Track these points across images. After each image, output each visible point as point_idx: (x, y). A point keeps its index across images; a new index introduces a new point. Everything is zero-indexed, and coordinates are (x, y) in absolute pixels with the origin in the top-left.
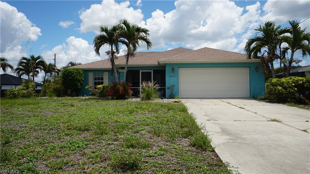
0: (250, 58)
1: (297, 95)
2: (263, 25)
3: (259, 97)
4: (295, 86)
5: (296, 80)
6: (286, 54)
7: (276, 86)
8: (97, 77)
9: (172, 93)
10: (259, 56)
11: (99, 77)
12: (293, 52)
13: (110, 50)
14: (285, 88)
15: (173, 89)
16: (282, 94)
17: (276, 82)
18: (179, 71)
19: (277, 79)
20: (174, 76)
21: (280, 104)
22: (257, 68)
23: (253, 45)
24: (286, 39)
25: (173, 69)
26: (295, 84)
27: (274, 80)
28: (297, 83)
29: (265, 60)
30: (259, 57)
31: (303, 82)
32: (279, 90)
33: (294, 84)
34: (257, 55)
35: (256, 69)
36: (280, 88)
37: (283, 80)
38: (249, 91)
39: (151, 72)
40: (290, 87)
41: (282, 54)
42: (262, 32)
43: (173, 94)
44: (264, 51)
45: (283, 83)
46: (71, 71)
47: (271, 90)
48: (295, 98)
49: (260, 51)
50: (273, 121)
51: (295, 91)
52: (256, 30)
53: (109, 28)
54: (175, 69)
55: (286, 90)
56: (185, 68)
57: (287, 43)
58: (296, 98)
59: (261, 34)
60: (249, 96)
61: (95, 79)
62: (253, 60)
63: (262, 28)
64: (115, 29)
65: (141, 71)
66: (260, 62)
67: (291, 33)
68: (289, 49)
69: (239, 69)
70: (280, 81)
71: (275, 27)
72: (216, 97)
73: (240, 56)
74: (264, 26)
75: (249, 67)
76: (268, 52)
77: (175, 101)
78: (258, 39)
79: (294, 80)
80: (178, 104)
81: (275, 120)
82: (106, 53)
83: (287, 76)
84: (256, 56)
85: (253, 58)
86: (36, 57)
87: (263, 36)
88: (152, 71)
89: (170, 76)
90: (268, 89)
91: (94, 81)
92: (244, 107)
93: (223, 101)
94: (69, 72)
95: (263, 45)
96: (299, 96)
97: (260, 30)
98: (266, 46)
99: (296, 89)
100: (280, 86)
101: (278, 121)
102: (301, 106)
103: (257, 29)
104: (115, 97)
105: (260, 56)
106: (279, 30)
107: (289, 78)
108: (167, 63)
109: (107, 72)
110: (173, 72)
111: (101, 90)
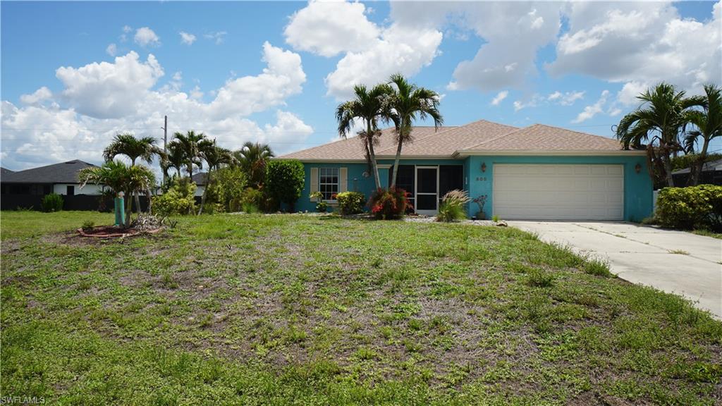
0: (627, 149)
1: (712, 217)
2: (653, 91)
3: (646, 220)
4: (710, 202)
5: (711, 192)
6: (694, 142)
7: (675, 200)
8: (326, 176)
9: (481, 208)
10: (643, 145)
11: (329, 176)
12: (707, 141)
13: (366, 130)
14: (691, 205)
15: (483, 203)
16: (687, 214)
17: (676, 195)
18: (494, 168)
19: (679, 189)
20: (485, 179)
21: (683, 232)
22: (638, 166)
23: (635, 124)
24: (695, 118)
25: (483, 166)
26: (710, 199)
27: (673, 191)
28: (713, 196)
29: (655, 152)
30: (644, 147)
32: (681, 208)
33: (707, 199)
34: (640, 142)
35: (636, 167)
36: (683, 204)
37: (689, 190)
38: (623, 207)
39: (436, 170)
40: (700, 204)
41: (687, 143)
42: (651, 103)
43: (483, 211)
44: (654, 136)
45: (688, 196)
47: (668, 208)
48: (708, 223)
49: (646, 136)
50: (676, 253)
51: (710, 209)
52: (639, 98)
53: (369, 90)
54: (486, 164)
55: (694, 208)
57: (697, 123)
58: (710, 221)
59: (648, 107)
60: (622, 217)
61: (323, 180)
62: (633, 152)
63: (651, 96)
64: (379, 91)
65: (416, 168)
66: (646, 155)
67: (704, 105)
68: (700, 134)
69: (605, 166)
70: (684, 193)
71: (676, 94)
72: (563, 217)
73: (607, 144)
74: (655, 91)
75: (625, 164)
76: (661, 137)
77: (500, 223)
78: (643, 115)
79: (708, 191)
80: (506, 228)
81: (680, 253)
82: (357, 135)
83: (695, 183)
84: (638, 146)
85: (632, 149)
86: (196, 134)
87: (653, 109)
88: (438, 168)
89: (477, 179)
90: (661, 205)
91: (320, 184)
92: (624, 235)
93: (579, 226)
94: (283, 168)
95: (651, 126)
96: (715, 218)
97: (646, 98)
98: (658, 128)
99: (710, 206)
100: (684, 201)
101: (684, 254)
102: (719, 235)
103: (642, 96)
104: (384, 216)
105: (645, 144)
106: (682, 99)
107: (699, 187)
108: (473, 156)
109: (346, 169)
110: (484, 171)
111: (346, 202)
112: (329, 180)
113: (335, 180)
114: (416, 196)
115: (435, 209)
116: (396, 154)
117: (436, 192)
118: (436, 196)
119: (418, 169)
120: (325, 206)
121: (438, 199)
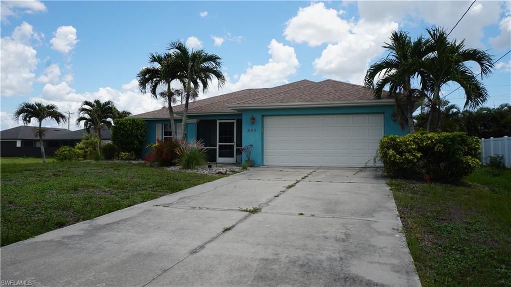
5: (419, 139)
7: (388, 148)
8: (168, 130)
9: (249, 157)
17: (388, 143)
22: (394, 116)
25: (253, 119)
26: (419, 146)
31: (432, 142)
32: (391, 156)
33: (414, 147)
39: (234, 123)
40: (410, 151)
42: (394, 52)
43: (251, 159)
46: (123, 122)
51: (418, 158)
52: (385, 47)
54: (255, 117)
55: (402, 156)
59: (393, 56)
61: (165, 133)
62: (384, 101)
65: (218, 122)
69: (367, 116)
75: (384, 113)
77: (219, 171)
87: (396, 57)
88: (235, 121)
89: (249, 131)
91: (164, 137)
93: (311, 173)
99: (419, 155)
110: (253, 123)
114: (218, 146)
115: (233, 157)
117: (233, 142)
118: (233, 145)
119: (220, 123)
121: (235, 148)
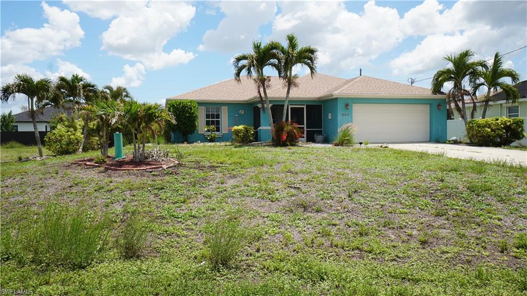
4: (505, 128)
7: (483, 127)
8: (210, 113)
11: (212, 113)
12: (490, 89)
14: (493, 130)
16: (490, 136)
18: (353, 107)
20: (348, 114)
26: (504, 126)
28: (506, 124)
32: (488, 133)
35: (438, 106)
36: (489, 130)
38: (429, 133)
39: (303, 108)
40: (498, 130)
41: (473, 90)
45: (489, 124)
47: (478, 132)
51: (505, 133)
54: (349, 103)
55: (495, 132)
56: (359, 105)
60: (429, 139)
61: (208, 116)
66: (446, 98)
75: (430, 104)
79: (502, 121)
88: (305, 107)
91: (206, 119)
99: (505, 131)
108: (340, 98)
109: (227, 107)
110: (347, 109)
111: (243, 133)
112: (213, 116)
113: (218, 116)
116: (285, 96)
117: (304, 125)
118: (304, 127)
119: (291, 108)
120: (214, 137)
121: (305, 130)
